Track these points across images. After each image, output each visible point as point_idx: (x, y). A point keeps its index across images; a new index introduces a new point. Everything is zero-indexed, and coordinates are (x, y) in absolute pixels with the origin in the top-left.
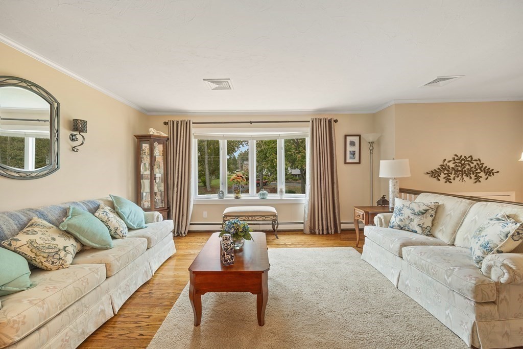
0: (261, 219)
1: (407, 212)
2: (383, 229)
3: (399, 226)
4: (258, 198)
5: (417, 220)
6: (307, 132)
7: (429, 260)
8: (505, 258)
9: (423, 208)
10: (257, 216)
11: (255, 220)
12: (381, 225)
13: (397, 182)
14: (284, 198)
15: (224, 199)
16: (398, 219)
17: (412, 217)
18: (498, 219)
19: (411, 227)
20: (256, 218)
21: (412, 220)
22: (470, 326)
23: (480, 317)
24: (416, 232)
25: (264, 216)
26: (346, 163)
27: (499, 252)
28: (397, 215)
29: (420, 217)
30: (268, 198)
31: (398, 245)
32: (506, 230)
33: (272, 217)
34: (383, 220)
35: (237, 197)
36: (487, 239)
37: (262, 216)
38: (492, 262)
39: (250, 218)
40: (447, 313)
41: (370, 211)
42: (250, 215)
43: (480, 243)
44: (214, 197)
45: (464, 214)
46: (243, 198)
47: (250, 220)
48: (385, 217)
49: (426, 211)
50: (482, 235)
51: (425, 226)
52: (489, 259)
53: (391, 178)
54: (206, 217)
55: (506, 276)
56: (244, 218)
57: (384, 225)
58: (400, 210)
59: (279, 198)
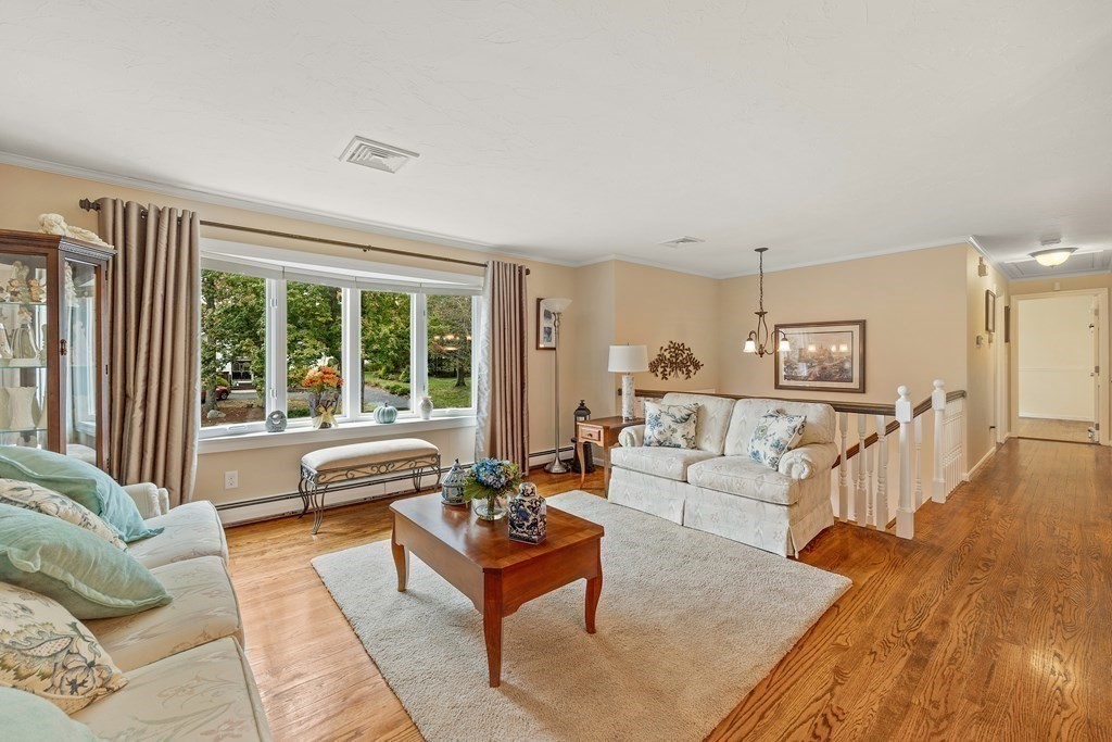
0: (407, 466)
1: (667, 421)
2: (636, 449)
3: (659, 442)
4: (374, 423)
5: (680, 429)
6: (479, 286)
7: (731, 474)
8: (800, 454)
9: (685, 412)
10: (398, 461)
11: (395, 471)
12: (633, 445)
13: (633, 379)
14: (431, 419)
15: (287, 431)
16: (656, 432)
17: (674, 426)
18: (772, 416)
19: (674, 441)
20: (397, 465)
21: (674, 431)
22: (785, 534)
23: (793, 522)
24: (679, 446)
25: (413, 459)
26: (538, 348)
27: (789, 449)
28: (653, 428)
29: (683, 425)
30: (397, 421)
31: (680, 465)
32: (793, 424)
33: (429, 460)
34: (635, 436)
35: (325, 425)
36: (776, 438)
37: (409, 460)
38: (793, 460)
39: (383, 469)
40: (756, 530)
41: (613, 425)
42: (383, 460)
43: (769, 444)
44: (257, 429)
45: (729, 415)
46: (341, 426)
47: (382, 474)
48: (636, 432)
49: (689, 415)
50: (768, 434)
51: (690, 437)
52: (786, 458)
53: (625, 374)
54: (236, 485)
55: (807, 471)
56: (368, 470)
57: (637, 443)
58: (657, 419)
59: (421, 420)
